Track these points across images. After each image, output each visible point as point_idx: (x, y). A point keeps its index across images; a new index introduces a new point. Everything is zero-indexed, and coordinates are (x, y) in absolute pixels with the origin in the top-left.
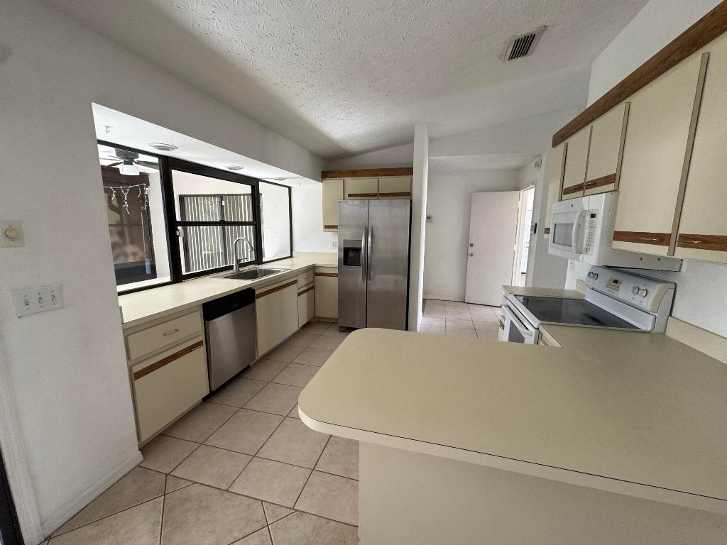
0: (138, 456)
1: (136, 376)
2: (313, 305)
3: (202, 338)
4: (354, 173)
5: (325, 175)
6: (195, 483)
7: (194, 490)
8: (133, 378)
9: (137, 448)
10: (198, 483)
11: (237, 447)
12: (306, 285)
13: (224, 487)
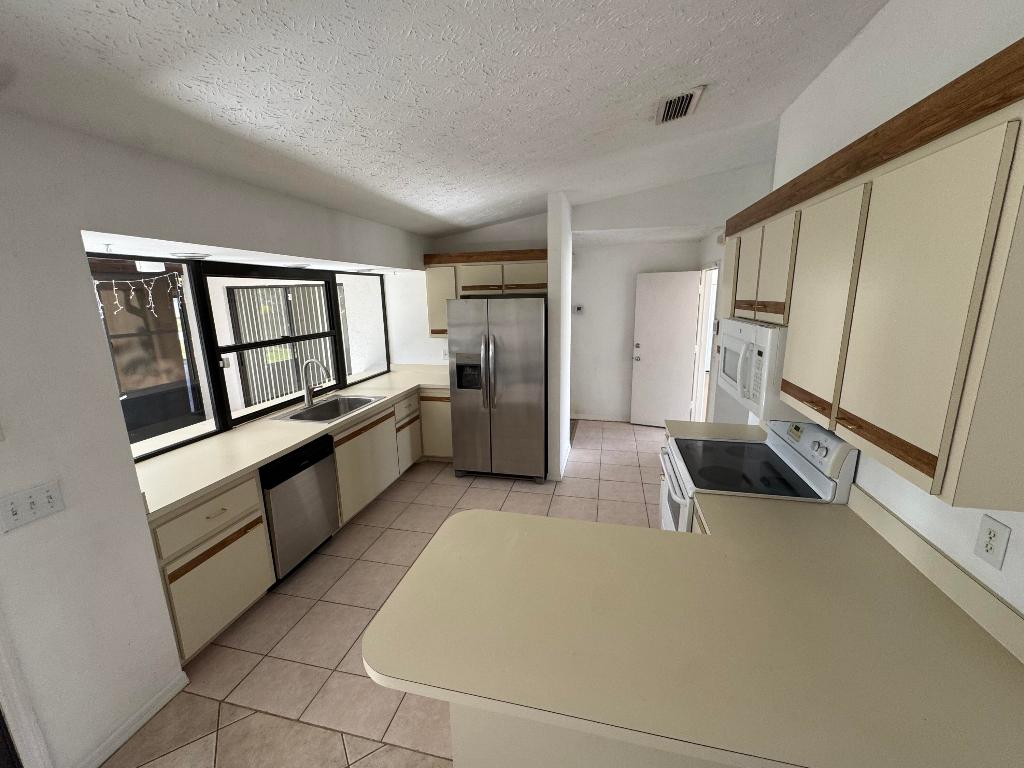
0: (180, 678)
1: (170, 578)
2: (419, 441)
3: (261, 513)
4: (470, 257)
5: (429, 260)
6: (257, 711)
7: (257, 721)
8: (168, 581)
9: (180, 668)
10: (261, 712)
11: (312, 659)
12: (408, 416)
13: (294, 716)
